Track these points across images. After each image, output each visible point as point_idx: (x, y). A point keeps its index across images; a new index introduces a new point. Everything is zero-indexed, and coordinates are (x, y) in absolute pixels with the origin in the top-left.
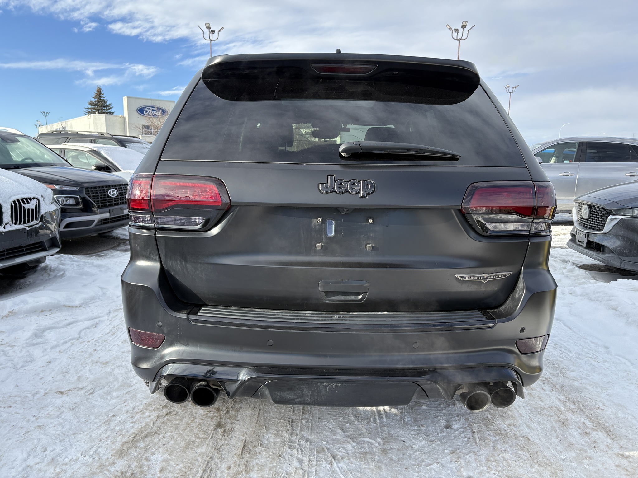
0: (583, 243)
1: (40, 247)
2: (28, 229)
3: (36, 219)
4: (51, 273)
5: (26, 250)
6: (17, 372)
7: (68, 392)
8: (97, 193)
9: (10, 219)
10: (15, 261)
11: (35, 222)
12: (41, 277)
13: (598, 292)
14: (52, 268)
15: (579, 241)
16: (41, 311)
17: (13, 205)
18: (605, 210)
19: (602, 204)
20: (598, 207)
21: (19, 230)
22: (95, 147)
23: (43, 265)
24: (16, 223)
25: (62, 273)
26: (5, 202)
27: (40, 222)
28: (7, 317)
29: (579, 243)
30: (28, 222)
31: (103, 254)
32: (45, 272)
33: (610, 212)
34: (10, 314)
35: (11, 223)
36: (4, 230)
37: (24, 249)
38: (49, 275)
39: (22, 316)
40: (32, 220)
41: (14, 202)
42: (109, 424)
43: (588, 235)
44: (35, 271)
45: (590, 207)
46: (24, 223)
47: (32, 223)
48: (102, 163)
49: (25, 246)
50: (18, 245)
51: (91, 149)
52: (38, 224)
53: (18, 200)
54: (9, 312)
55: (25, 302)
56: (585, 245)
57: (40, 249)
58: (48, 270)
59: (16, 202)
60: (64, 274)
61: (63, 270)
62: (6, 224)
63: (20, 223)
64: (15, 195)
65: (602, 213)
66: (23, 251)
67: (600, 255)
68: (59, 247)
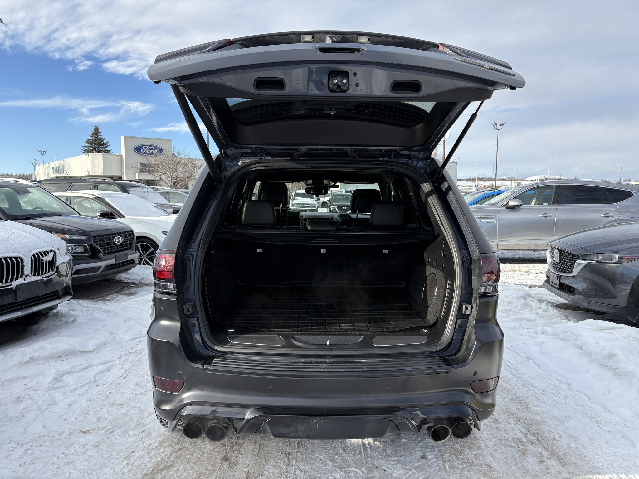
0: (555, 284)
1: (55, 296)
2: (45, 279)
3: (53, 270)
4: (63, 319)
5: (43, 299)
6: (43, 414)
7: (90, 431)
8: (104, 241)
9: (30, 271)
10: (33, 309)
11: (51, 273)
12: (53, 323)
13: (566, 332)
14: (63, 314)
15: (552, 283)
16: (58, 356)
17: (33, 258)
18: (573, 255)
19: (570, 250)
20: (567, 252)
21: (38, 281)
22: (100, 194)
23: (55, 311)
24: (34, 275)
25: (73, 319)
26: (26, 256)
27: (55, 272)
28: (28, 363)
29: (552, 284)
30: (46, 273)
31: (108, 299)
32: (57, 318)
33: (577, 257)
34: (31, 360)
35: (30, 275)
36: (25, 282)
37: (41, 298)
38: (61, 321)
39: (42, 362)
40: (49, 271)
41: (34, 256)
42: (129, 459)
43: (559, 278)
44: (47, 317)
45: (560, 251)
46: (42, 274)
47: (49, 274)
48: (106, 209)
49: (42, 296)
50: (36, 295)
51: (96, 196)
52: (54, 274)
53: (37, 254)
54: (29, 358)
55: (43, 348)
56: (557, 286)
57: (55, 297)
58: (60, 316)
59: (36, 255)
60: (75, 319)
61: (74, 316)
62: (26, 276)
63: (38, 275)
64: (34, 249)
65: (570, 258)
66: (40, 300)
67: (570, 296)
68: (72, 295)
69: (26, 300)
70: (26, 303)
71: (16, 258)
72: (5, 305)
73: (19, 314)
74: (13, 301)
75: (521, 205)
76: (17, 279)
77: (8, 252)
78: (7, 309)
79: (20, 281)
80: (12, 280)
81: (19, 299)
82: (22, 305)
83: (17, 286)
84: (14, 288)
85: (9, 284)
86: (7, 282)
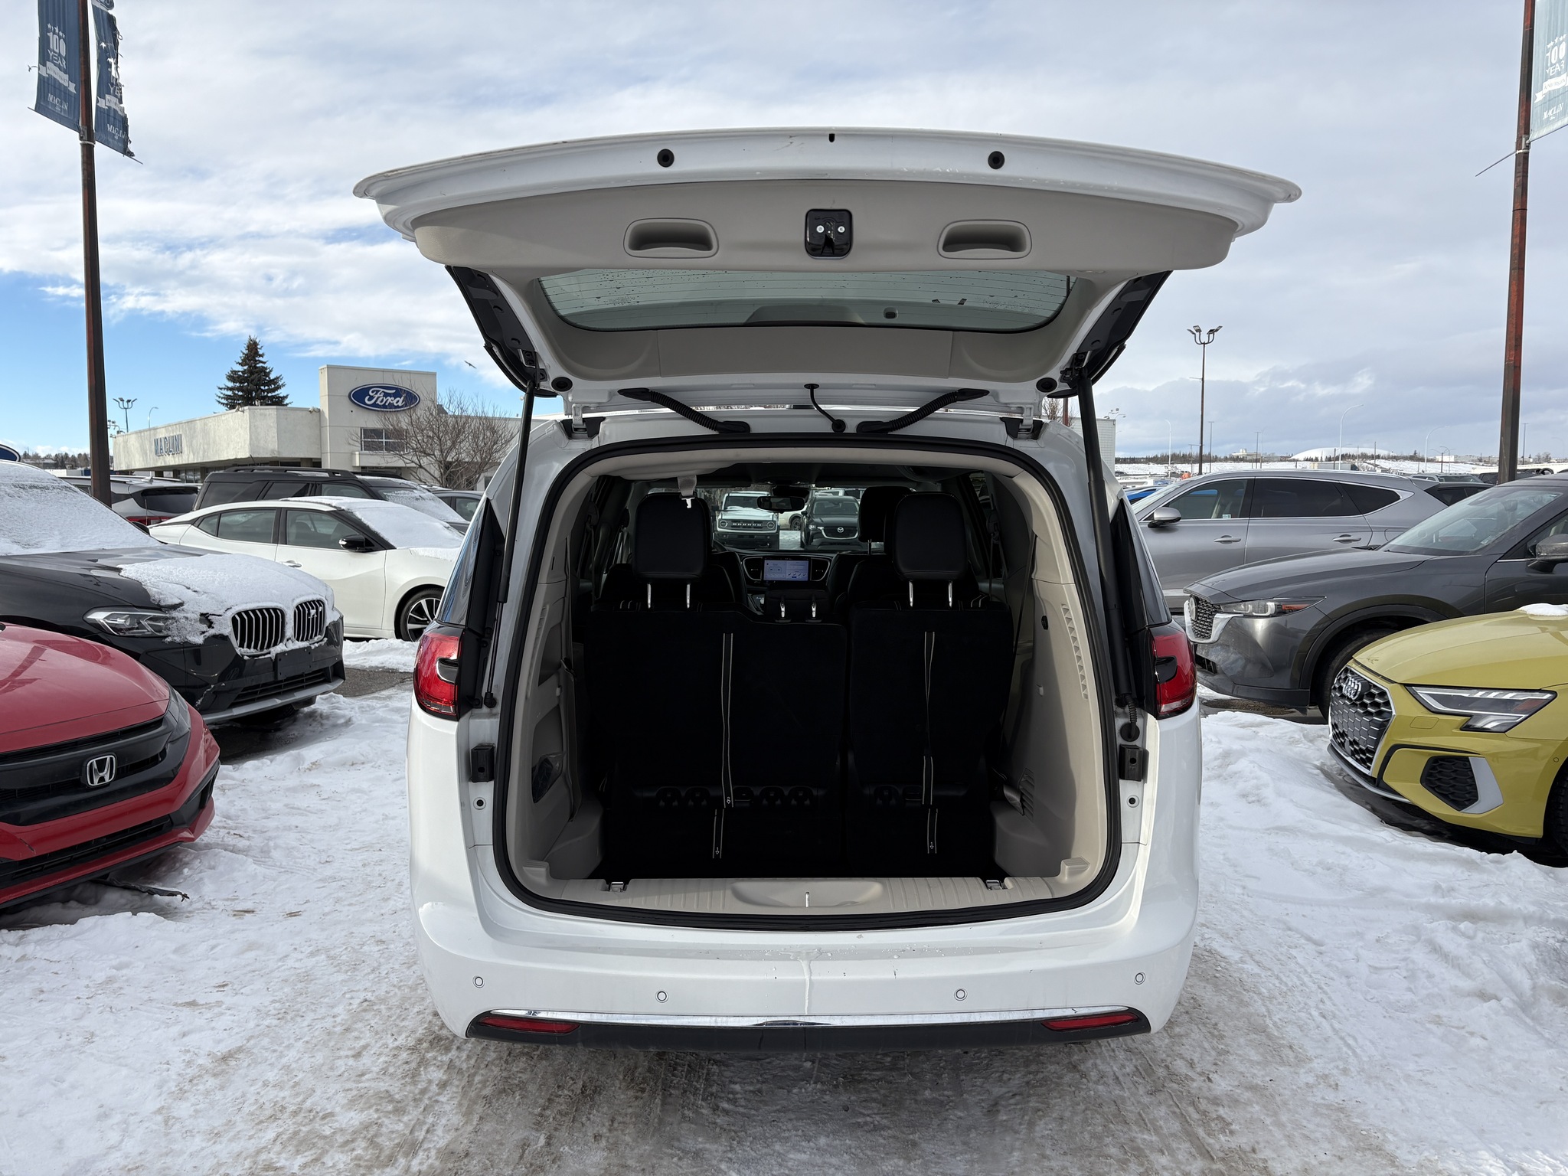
1: (322, 677)
2: (313, 647)
3: (320, 632)
9: (292, 632)
11: (320, 636)
17: (296, 611)
18: (1212, 605)
21: (304, 649)
22: (344, 504)
23: (306, 709)
24: (299, 639)
26: (288, 608)
30: (311, 638)
33: (1217, 610)
35: (293, 638)
36: (287, 649)
37: (305, 678)
40: (316, 635)
41: (297, 607)
44: (295, 720)
45: (1197, 601)
46: (307, 639)
47: (316, 639)
48: (358, 536)
49: (306, 675)
50: (300, 673)
51: (335, 507)
52: (322, 640)
53: (301, 605)
62: (288, 640)
63: (302, 640)
64: (298, 597)
65: (1208, 610)
66: (302, 681)
69: (288, 679)
70: (285, 686)
71: (275, 610)
72: (257, 686)
73: (277, 702)
74: (271, 679)
75: (1178, 520)
76: (275, 644)
77: (266, 601)
78: (262, 691)
79: (280, 648)
80: (269, 647)
81: (280, 678)
82: (280, 687)
83: (277, 655)
84: (273, 658)
85: (265, 651)
86: (262, 648)
